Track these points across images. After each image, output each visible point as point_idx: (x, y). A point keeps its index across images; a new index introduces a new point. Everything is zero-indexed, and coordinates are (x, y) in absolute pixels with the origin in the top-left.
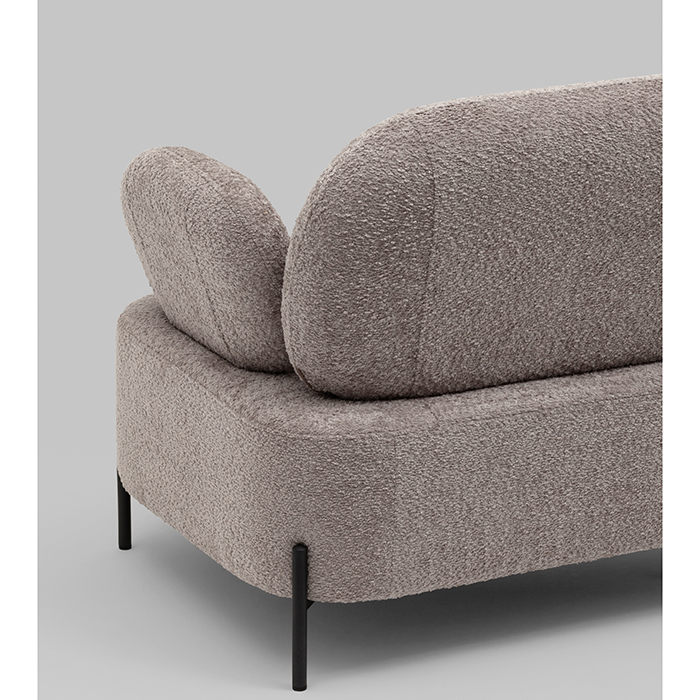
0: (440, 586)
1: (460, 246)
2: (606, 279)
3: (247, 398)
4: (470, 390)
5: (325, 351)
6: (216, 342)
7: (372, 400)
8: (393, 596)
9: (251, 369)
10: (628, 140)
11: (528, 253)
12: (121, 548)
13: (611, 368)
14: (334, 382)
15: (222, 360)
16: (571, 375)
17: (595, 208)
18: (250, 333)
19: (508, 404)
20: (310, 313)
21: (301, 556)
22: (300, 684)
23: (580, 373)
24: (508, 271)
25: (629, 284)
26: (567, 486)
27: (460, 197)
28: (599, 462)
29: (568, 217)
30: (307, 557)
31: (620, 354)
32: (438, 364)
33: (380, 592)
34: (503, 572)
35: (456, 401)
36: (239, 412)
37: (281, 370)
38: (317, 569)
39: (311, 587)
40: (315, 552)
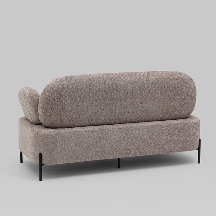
0: (67, 162)
1: (69, 100)
2: (98, 108)
3: (33, 128)
4: (73, 127)
5: (45, 118)
6: (31, 120)
7: (55, 128)
8: (57, 164)
9: (36, 124)
10: (100, 83)
11: (82, 102)
12: (21, 162)
13: (101, 125)
14: (48, 125)
15: (32, 123)
16: (93, 126)
17: (94, 95)
18: (34, 117)
19: (79, 129)
20: (42, 111)
21: (40, 155)
22: (41, 180)
23: (95, 126)
24: (78, 105)
25: (102, 109)
26: (91, 145)
27: (68, 91)
28: (97, 141)
29: (89, 96)
30: (41, 156)
31: (102, 122)
32: (66, 122)
33: (55, 163)
34: (79, 161)
35: (70, 129)
36: (31, 130)
37: (40, 124)
38: (43, 158)
39: (42, 161)
40: (43, 155)
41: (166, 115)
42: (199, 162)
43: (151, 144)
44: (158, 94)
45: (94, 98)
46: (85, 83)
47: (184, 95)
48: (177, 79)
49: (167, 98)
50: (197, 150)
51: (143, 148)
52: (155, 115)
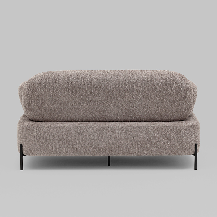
1: (47, 95)
2: (78, 104)
11: (61, 97)
17: (73, 91)
22: (23, 170)
24: (58, 100)
25: (83, 106)
26: (69, 140)
27: (45, 86)
28: (76, 137)
29: (67, 92)
30: (22, 146)
32: (47, 116)
34: (58, 155)
41: (156, 116)
42: (196, 169)
43: (135, 144)
44: (144, 93)
45: (73, 94)
46: (62, 79)
47: (174, 96)
48: (166, 79)
49: (155, 99)
50: (193, 155)
51: (126, 148)
52: (143, 116)
